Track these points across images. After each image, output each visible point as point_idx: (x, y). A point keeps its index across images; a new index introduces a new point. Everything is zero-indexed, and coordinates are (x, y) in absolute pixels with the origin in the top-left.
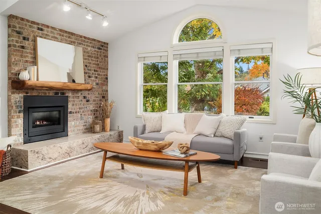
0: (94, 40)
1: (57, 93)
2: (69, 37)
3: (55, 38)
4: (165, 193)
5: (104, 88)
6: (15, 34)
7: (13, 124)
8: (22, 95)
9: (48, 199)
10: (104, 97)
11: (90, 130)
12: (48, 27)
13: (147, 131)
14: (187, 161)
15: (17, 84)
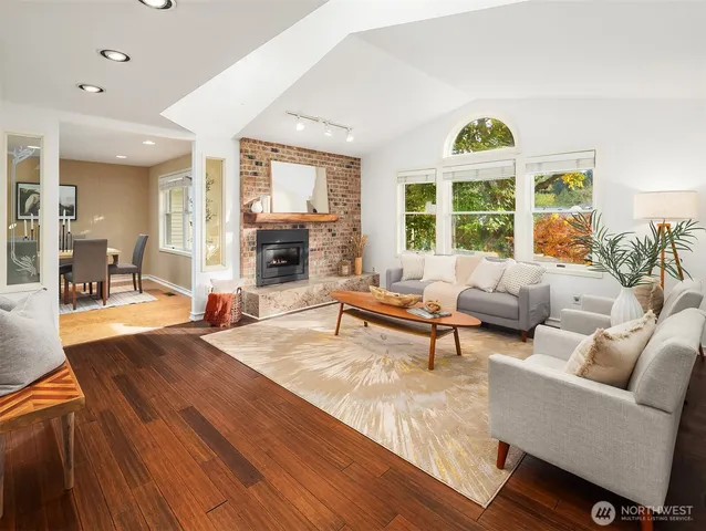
0: (342, 156)
1: (295, 227)
2: (309, 156)
3: (292, 160)
4: (406, 363)
5: (355, 217)
6: (247, 159)
7: (245, 264)
8: (255, 229)
9: (271, 355)
10: (356, 229)
11: (337, 272)
12: (283, 146)
13: (404, 278)
14: (434, 325)
15: (249, 217)
